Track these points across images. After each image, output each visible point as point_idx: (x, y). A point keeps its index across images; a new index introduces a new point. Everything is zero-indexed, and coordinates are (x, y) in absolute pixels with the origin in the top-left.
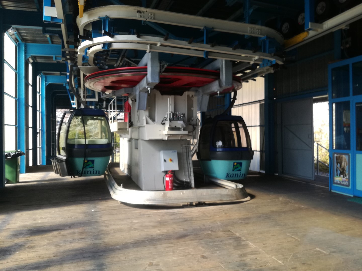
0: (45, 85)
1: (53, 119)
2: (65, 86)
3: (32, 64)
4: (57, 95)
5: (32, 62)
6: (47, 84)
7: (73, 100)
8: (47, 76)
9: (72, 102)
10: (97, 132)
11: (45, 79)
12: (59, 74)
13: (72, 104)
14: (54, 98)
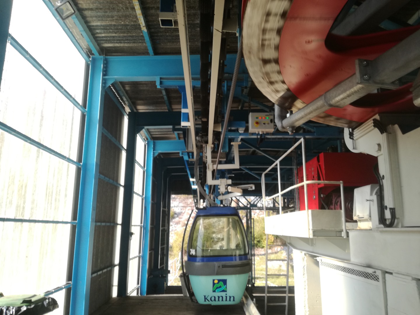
0: (152, 155)
1: (165, 209)
2: (183, 155)
3: (128, 115)
4: (172, 174)
5: (129, 112)
6: (156, 154)
7: (193, 177)
8: (156, 141)
9: (191, 180)
10: (222, 226)
11: (152, 146)
12: (171, 130)
13: (192, 183)
14: (168, 179)
